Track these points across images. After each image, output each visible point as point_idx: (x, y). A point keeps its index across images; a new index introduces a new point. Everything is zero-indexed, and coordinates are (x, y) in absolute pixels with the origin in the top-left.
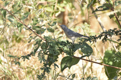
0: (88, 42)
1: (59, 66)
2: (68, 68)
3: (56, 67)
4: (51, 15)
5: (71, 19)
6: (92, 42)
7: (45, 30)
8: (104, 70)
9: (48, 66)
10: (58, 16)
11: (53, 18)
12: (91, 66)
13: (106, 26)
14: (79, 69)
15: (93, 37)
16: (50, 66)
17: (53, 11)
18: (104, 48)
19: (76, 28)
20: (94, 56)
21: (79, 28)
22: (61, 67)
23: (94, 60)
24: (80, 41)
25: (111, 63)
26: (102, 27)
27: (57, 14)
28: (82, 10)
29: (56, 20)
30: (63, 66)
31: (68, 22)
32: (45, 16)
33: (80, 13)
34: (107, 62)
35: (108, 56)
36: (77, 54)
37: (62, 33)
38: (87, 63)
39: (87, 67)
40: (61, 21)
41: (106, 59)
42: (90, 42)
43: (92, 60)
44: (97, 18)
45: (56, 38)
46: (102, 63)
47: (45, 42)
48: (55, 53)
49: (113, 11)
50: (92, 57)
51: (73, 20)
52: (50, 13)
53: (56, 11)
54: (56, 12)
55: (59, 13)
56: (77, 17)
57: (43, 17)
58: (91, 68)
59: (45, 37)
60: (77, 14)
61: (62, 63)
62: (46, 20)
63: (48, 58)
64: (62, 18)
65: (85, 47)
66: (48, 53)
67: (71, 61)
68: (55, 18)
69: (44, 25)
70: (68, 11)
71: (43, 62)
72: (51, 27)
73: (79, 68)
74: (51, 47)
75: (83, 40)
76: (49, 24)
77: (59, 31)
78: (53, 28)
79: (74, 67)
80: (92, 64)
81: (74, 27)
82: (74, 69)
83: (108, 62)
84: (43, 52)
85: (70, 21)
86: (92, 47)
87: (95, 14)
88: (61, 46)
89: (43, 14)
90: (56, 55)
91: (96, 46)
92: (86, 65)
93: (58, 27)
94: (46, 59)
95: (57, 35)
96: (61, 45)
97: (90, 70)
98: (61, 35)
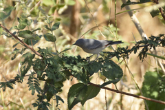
0: (114, 59)
1: (66, 100)
2: (79, 104)
3: (60, 102)
4: (50, 12)
5: (85, 17)
6: (121, 59)
7: (40, 37)
8: (143, 106)
9: (45, 100)
10: (64, 13)
11: (55, 16)
12: (121, 99)
13: (147, 30)
14: (100, 106)
15: (123, 49)
16: (49, 100)
17: (55, 5)
18: (142, 68)
19: (93, 35)
20: (125, 83)
21: (99, 34)
22: (68, 102)
23: (125, 90)
24: (100, 57)
25: (155, 94)
26: (141, 31)
27: (61, 10)
28: (104, 3)
29: (59, 20)
30: (72, 100)
31: (81, 24)
32: (40, 13)
33: (101, 7)
34: (148, 93)
35: (151, 82)
36: (96, 79)
37: (70, 42)
38: (113, 95)
39: (114, 101)
40: (69, 23)
41: (147, 87)
42: (118, 58)
43: (122, 89)
44: (131, 15)
45: (59, 51)
46: (139, 94)
47: (40, 58)
48: (57, 78)
49: (157, 3)
50: (122, 85)
51: (88, 19)
52: (49, 7)
53: (60, 4)
54: (60, 7)
55: (65, 7)
56: (95, 14)
57: (38, 16)
58: (120, 103)
59: (40, 50)
60: (96, 10)
61: (70, 95)
62: (43, 21)
63: (46, 87)
64: (70, 16)
65: (110, 67)
66: (46, 78)
67: (85, 91)
68: (59, 17)
69: (39, 29)
70: (81, 5)
71: (36, 93)
72: (50, 32)
73: (101, 103)
74: (51, 67)
75: (106, 55)
76: (46, 26)
77: (64, 38)
78: (54, 33)
79: (91, 103)
80: (121, 97)
81: (92, 33)
82: (92, 105)
83: (151, 92)
84: (36, 76)
85: (83, 21)
86: (122, 66)
87: (128, 8)
88: (67, 66)
89: (37, 11)
90: (58, 80)
91: (128, 65)
92: (113, 98)
93: (63, 31)
94: (42, 89)
95: (61, 47)
96: (68, 63)
97: (119, 107)
98: (68, 46)
